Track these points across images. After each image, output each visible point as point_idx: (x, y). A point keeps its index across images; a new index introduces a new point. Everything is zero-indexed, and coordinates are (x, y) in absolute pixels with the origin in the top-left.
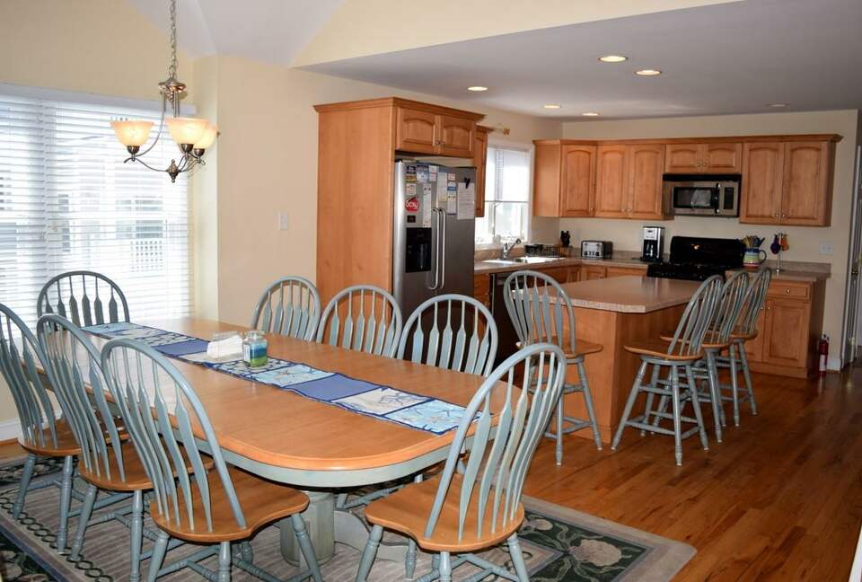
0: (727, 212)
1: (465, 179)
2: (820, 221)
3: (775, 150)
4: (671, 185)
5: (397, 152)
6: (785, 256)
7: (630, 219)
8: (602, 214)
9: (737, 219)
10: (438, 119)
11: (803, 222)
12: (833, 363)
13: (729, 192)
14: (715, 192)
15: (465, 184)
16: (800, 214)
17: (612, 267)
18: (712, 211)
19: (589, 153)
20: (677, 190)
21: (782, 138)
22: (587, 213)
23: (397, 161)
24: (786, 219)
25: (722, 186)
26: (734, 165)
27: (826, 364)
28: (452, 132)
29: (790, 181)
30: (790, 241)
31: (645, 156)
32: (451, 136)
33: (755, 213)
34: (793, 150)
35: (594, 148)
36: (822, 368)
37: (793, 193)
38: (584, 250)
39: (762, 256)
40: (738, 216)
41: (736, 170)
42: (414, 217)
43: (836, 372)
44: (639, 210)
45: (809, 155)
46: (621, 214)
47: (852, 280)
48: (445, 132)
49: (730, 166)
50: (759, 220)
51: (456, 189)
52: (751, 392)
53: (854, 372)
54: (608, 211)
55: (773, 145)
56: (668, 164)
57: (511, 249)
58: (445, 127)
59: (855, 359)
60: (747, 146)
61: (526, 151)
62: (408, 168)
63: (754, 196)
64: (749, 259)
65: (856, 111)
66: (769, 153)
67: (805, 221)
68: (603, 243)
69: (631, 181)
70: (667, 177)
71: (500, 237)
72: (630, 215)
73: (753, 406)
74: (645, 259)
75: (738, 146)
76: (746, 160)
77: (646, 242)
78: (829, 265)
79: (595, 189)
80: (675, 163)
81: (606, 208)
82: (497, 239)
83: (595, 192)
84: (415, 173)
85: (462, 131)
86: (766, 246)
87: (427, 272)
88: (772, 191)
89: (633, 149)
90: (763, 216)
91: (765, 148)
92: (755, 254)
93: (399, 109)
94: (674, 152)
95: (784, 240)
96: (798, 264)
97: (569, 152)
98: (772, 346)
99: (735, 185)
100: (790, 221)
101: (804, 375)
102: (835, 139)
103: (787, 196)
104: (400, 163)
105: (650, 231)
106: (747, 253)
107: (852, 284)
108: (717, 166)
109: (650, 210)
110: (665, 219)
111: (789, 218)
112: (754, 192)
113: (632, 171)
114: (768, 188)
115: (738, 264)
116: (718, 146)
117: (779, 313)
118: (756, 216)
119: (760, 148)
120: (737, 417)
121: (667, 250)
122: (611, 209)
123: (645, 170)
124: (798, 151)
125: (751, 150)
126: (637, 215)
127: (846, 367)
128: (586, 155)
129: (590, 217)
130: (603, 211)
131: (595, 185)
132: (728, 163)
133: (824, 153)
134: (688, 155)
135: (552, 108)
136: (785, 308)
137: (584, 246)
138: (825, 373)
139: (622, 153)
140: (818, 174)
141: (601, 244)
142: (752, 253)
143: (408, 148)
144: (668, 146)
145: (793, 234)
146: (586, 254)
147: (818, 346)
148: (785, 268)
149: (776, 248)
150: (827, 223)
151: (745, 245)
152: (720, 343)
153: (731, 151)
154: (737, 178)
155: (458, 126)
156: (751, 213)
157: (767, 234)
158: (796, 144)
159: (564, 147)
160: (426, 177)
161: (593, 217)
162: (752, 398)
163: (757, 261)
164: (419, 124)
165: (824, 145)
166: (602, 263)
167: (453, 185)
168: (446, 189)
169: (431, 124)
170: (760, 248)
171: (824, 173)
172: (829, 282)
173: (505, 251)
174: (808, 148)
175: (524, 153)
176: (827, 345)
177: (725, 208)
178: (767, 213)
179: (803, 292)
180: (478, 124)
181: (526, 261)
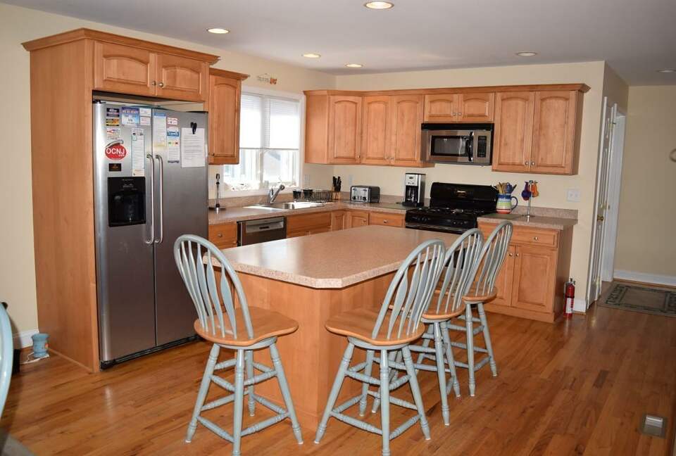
0: (481, 159)
1: (192, 124)
2: (568, 170)
3: (526, 100)
4: (429, 134)
5: (95, 92)
6: (534, 202)
7: (392, 166)
8: (368, 161)
9: (491, 166)
10: (153, 57)
11: (552, 170)
12: (579, 305)
13: (482, 140)
14: (470, 140)
15: (191, 129)
16: (549, 163)
17: (373, 212)
18: (466, 159)
19: (356, 103)
20: (434, 138)
21: (533, 88)
22: (354, 160)
23: (94, 102)
24: (536, 166)
25: (476, 134)
26: (487, 115)
27: (572, 307)
28: (175, 73)
29: (539, 130)
30: (539, 188)
31: (406, 106)
32: (173, 77)
33: (506, 161)
34: (543, 100)
35: (360, 98)
36: (569, 311)
37: (542, 143)
38: (353, 195)
39: (513, 202)
40: (491, 163)
41: (490, 120)
42: (119, 165)
43: (581, 314)
44: (401, 157)
45: (558, 104)
46: (384, 161)
47: (597, 225)
48: (164, 72)
49: (484, 116)
50: (511, 168)
51: (178, 134)
52: (491, 353)
53: (598, 310)
54: (374, 159)
55: (524, 94)
56: (427, 113)
57: (277, 195)
58: (165, 67)
59: (599, 297)
60: (499, 95)
61: (296, 101)
62: (108, 110)
63: (506, 144)
64: (502, 205)
65: (603, 62)
66: (521, 103)
67: (554, 170)
68: (370, 188)
69: (394, 129)
70: (425, 126)
71: (267, 183)
72: (393, 163)
73: (494, 368)
74: (407, 203)
75: (491, 96)
76: (498, 109)
77: (408, 188)
78: (577, 211)
79: (362, 137)
80: (433, 113)
81: (370, 155)
82: (264, 185)
83: (362, 140)
84: (118, 116)
85: (188, 73)
86: (517, 193)
87: (144, 225)
88: (522, 140)
89: (395, 99)
90: (514, 164)
91: (516, 98)
92: (508, 200)
93: (96, 44)
94: (432, 102)
95: (534, 187)
96: (547, 209)
97: (336, 103)
98: (520, 290)
99: (488, 133)
100: (539, 169)
101: (550, 319)
102: (583, 89)
103: (536, 145)
104: (98, 105)
105: (411, 178)
106: (500, 199)
107: (597, 228)
108: (472, 116)
109: (409, 157)
110: (424, 166)
111: (538, 166)
112: (505, 140)
113: (394, 121)
114: (519, 137)
115: (490, 210)
116: (472, 96)
117: (527, 259)
118: (508, 164)
119: (511, 98)
120: (472, 387)
121: (428, 195)
122: (375, 156)
123: (406, 120)
124: (548, 101)
125: (503, 100)
126: (399, 163)
127: (591, 306)
128: (354, 105)
129: (357, 164)
130: (368, 158)
131: (362, 133)
132: (481, 112)
133: (573, 102)
134: (444, 105)
135: (311, 57)
136: (533, 255)
137: (353, 191)
138: (571, 315)
139: (385, 103)
140: (566, 123)
141: (367, 189)
142: (504, 199)
143: (108, 88)
144: (427, 96)
145: (543, 181)
146: (354, 198)
147: (565, 290)
148: (536, 214)
149: (527, 194)
150: (574, 171)
151: (498, 192)
152: (448, 313)
153: (485, 100)
154: (489, 127)
155: (182, 67)
156: (502, 161)
157: (519, 181)
158: (546, 94)
159: (332, 98)
160: (135, 120)
161: (360, 164)
162: (492, 359)
163: (509, 207)
164: (127, 63)
165: (573, 94)
166: (368, 208)
167: (176, 130)
168: (165, 134)
169: (145, 63)
170: (512, 195)
171: (571, 122)
172: (575, 228)
173: (271, 196)
174: (557, 97)
175: (294, 103)
176: (573, 289)
177: (478, 156)
178: (517, 162)
179: (550, 240)
180: (211, 66)
181: (293, 206)
